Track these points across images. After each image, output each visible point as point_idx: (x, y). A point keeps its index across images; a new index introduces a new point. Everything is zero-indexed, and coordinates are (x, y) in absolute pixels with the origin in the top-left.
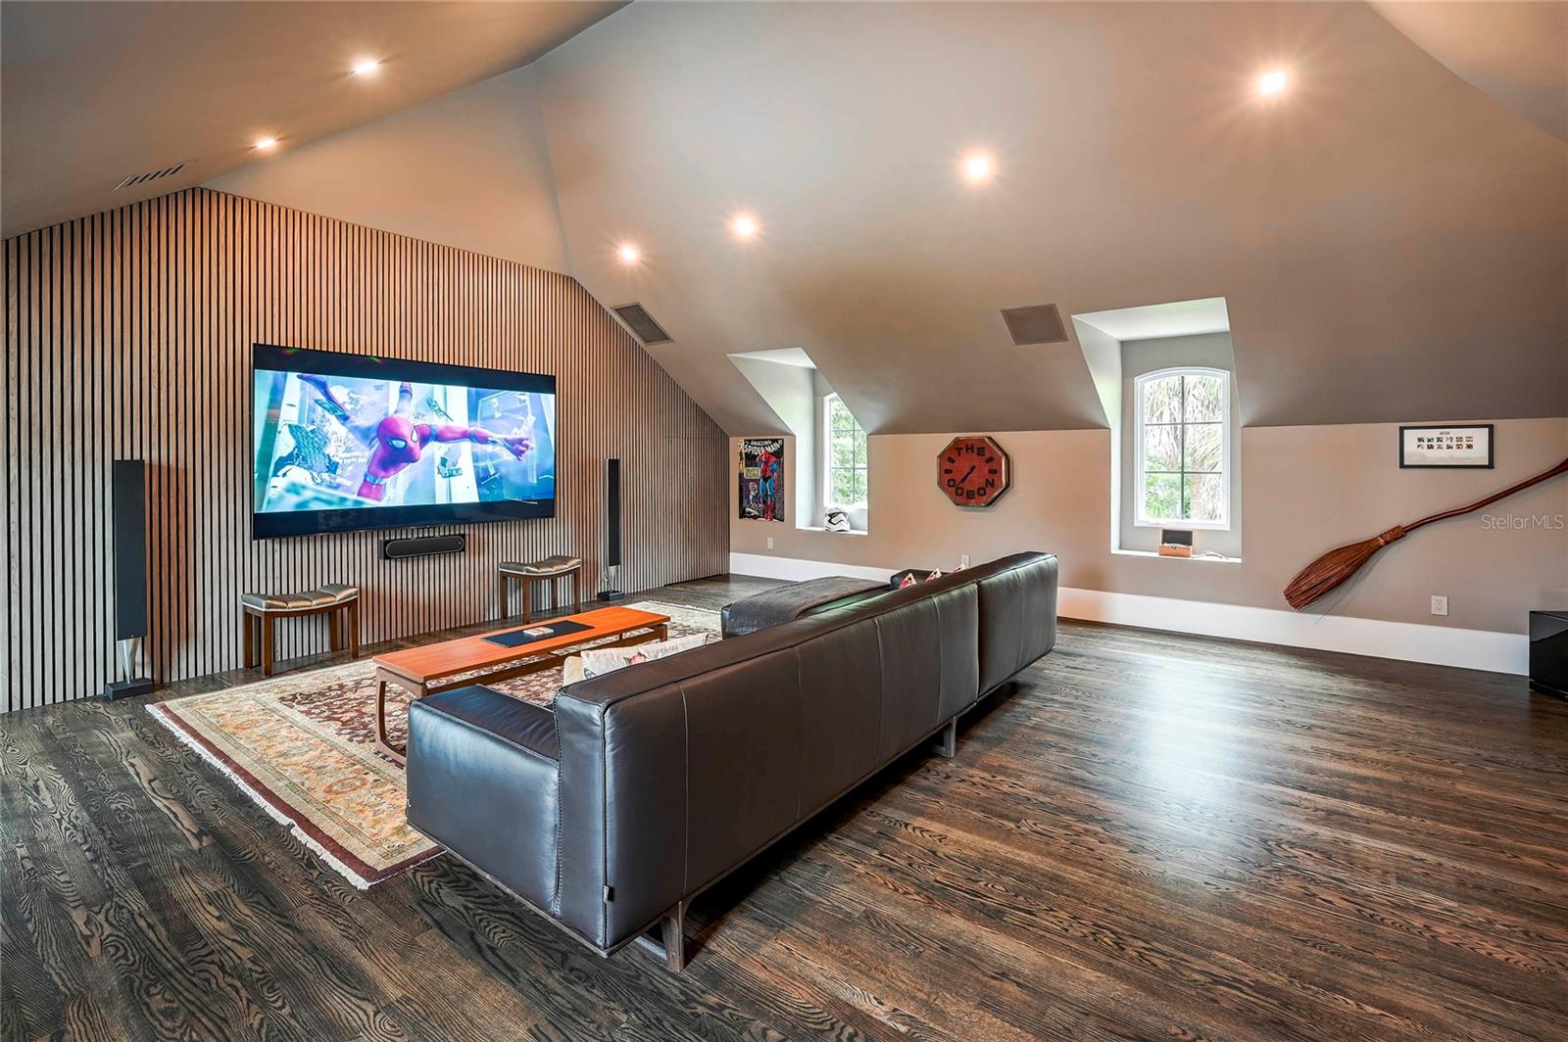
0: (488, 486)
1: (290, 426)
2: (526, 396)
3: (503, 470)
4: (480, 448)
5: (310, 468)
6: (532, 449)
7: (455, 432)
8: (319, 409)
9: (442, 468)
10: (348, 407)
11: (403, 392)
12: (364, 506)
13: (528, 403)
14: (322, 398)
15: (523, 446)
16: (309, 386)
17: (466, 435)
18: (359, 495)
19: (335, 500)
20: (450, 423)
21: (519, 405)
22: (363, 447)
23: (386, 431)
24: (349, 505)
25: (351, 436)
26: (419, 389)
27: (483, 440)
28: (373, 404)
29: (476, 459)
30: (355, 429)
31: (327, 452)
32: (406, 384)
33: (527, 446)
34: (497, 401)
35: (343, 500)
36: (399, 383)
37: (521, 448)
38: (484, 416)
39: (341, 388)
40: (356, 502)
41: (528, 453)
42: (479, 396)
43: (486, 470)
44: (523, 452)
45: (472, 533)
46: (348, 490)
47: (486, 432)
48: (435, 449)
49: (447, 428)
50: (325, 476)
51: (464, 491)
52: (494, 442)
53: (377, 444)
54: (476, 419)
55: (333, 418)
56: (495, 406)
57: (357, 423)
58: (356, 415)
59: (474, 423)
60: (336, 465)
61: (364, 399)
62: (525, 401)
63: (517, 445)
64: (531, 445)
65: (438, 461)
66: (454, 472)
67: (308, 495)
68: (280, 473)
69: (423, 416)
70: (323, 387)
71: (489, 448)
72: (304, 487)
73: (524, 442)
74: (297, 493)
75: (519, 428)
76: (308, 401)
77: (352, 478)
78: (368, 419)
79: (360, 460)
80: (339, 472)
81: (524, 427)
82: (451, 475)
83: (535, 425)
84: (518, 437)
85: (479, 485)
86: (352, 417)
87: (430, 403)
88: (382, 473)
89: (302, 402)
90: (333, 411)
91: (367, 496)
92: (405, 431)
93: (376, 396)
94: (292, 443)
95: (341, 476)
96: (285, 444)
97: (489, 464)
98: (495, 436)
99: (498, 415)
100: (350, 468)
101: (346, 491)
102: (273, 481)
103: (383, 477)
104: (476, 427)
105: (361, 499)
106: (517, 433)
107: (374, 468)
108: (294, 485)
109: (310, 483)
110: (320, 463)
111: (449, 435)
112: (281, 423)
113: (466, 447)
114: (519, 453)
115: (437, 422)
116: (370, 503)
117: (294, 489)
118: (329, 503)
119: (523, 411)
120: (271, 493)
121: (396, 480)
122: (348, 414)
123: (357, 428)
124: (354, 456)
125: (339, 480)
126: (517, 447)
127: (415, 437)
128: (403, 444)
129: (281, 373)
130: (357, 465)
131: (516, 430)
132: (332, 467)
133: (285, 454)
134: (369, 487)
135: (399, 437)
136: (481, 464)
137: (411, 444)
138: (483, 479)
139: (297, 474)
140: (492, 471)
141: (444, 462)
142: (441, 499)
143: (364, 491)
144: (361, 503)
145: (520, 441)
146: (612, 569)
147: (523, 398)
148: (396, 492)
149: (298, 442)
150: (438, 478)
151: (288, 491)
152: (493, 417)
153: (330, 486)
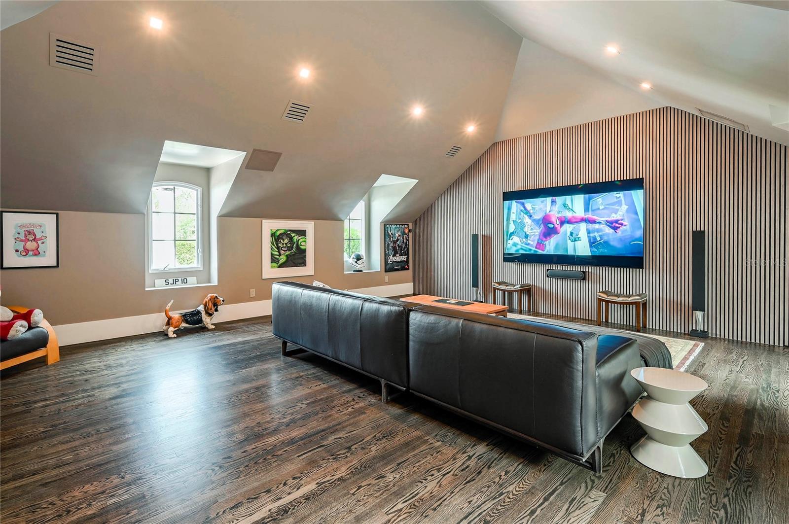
0: (596, 247)
1: (513, 221)
2: (621, 195)
3: (605, 238)
4: (591, 226)
5: (519, 237)
6: (625, 225)
7: (577, 219)
8: (522, 213)
9: (571, 237)
10: (531, 211)
11: (553, 202)
12: (538, 253)
13: (622, 198)
14: (522, 208)
15: (619, 224)
16: (519, 205)
17: (583, 220)
18: (536, 248)
19: (528, 249)
20: (574, 214)
21: (616, 200)
22: (537, 228)
23: (546, 220)
24: (532, 252)
25: (533, 224)
26: (560, 200)
27: (593, 222)
28: (541, 209)
29: (589, 232)
30: (534, 221)
31: (525, 230)
32: (554, 198)
33: (622, 224)
34: (601, 200)
35: (530, 250)
36: (551, 198)
37: (617, 225)
38: (593, 209)
39: (529, 204)
40: (535, 251)
41: (622, 228)
42: (590, 199)
43: (595, 238)
44: (619, 228)
45: (590, 271)
46: (532, 246)
47: (595, 217)
48: (568, 228)
49: (573, 217)
50: (524, 240)
51: (583, 249)
52: (599, 223)
53: (542, 226)
54: (588, 211)
55: (526, 216)
56: (600, 202)
57: (535, 218)
58: (534, 214)
59: (587, 213)
60: (528, 235)
61: (537, 207)
62: (620, 197)
63: (614, 224)
64: (625, 223)
65: (569, 234)
66: (577, 239)
67: (519, 247)
68: (511, 239)
69: (562, 212)
70: (523, 204)
71: (597, 226)
72: (518, 244)
73: (619, 222)
74: (516, 246)
75: (616, 214)
76: (519, 211)
77: (533, 241)
78: (539, 216)
79: (536, 233)
80: (529, 238)
81: (620, 213)
82: (575, 241)
83: (627, 211)
84: (615, 219)
85: (591, 246)
86: (533, 215)
87: (565, 206)
88: (545, 239)
89: (517, 211)
90: (526, 214)
91: (539, 249)
92: (553, 219)
93: (542, 206)
94: (514, 227)
95: (529, 240)
96: (512, 228)
97: (596, 234)
98: (601, 220)
99: (601, 207)
100: (533, 237)
101: (531, 246)
102: (509, 242)
103: (545, 241)
104: (589, 215)
105: (536, 250)
106: (614, 217)
107: (541, 237)
108: (514, 243)
109: (519, 243)
110: (523, 235)
111: (574, 220)
112: (511, 220)
113: (583, 226)
114: (615, 229)
115: (568, 214)
116: (540, 252)
117: (515, 245)
118: (525, 250)
119: (619, 203)
120: (509, 246)
121: (550, 242)
122: (531, 214)
123: (535, 220)
124: (535, 231)
125: (529, 242)
126: (614, 225)
127: (558, 222)
128: (553, 226)
129: (510, 201)
130: (535, 235)
131: (614, 215)
132: (526, 236)
133: (512, 232)
134: (540, 245)
135: (551, 223)
136: (592, 235)
137: (556, 226)
138: (593, 243)
139: (516, 239)
140: (598, 239)
141: (572, 234)
142: (571, 252)
143: (538, 247)
144: (537, 251)
145: (617, 221)
146: (699, 314)
147: (618, 195)
148: (551, 247)
149: (516, 227)
150: (569, 241)
151: (513, 245)
152: (599, 209)
153: (526, 244)
